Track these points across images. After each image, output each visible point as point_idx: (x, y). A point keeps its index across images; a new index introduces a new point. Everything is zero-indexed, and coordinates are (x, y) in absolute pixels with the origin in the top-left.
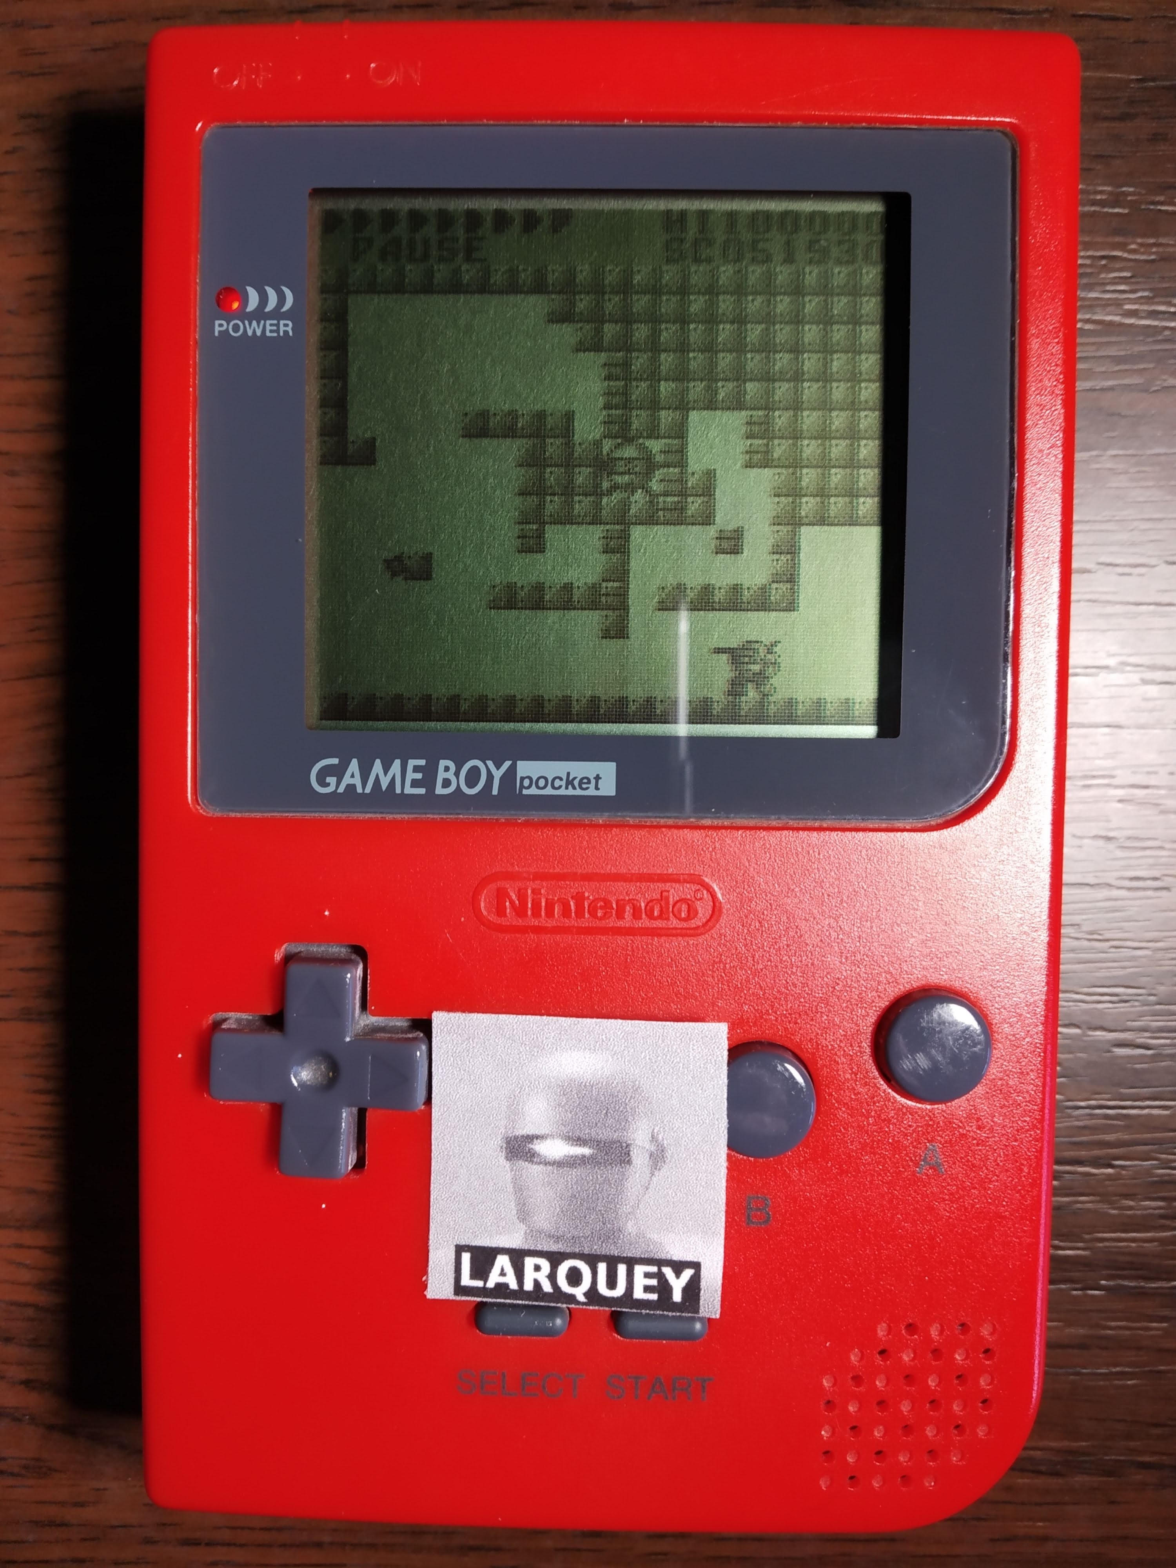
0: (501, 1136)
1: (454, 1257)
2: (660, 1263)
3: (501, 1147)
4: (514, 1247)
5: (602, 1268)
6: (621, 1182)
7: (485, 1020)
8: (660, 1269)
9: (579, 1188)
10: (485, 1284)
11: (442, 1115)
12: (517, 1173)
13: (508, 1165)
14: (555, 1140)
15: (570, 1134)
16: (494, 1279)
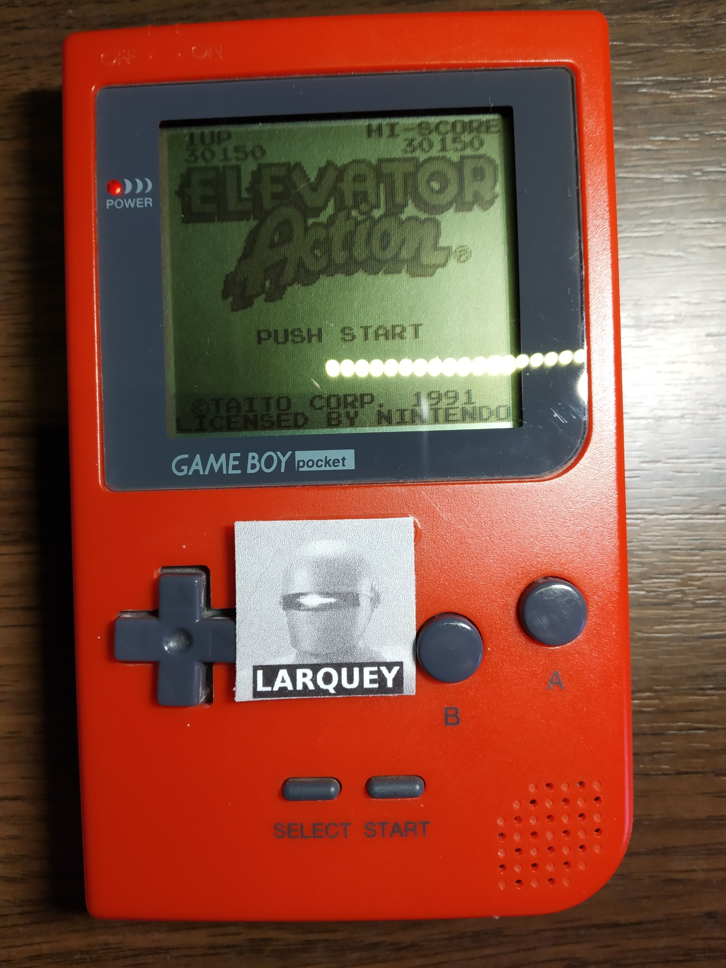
0: (280, 595)
1: (252, 674)
2: (379, 664)
3: (280, 602)
4: (290, 664)
5: (344, 671)
6: (354, 618)
7: (268, 525)
8: (379, 668)
9: (329, 623)
10: (272, 689)
11: (242, 585)
12: (291, 617)
13: (284, 613)
14: (313, 595)
15: (322, 590)
16: (278, 685)
